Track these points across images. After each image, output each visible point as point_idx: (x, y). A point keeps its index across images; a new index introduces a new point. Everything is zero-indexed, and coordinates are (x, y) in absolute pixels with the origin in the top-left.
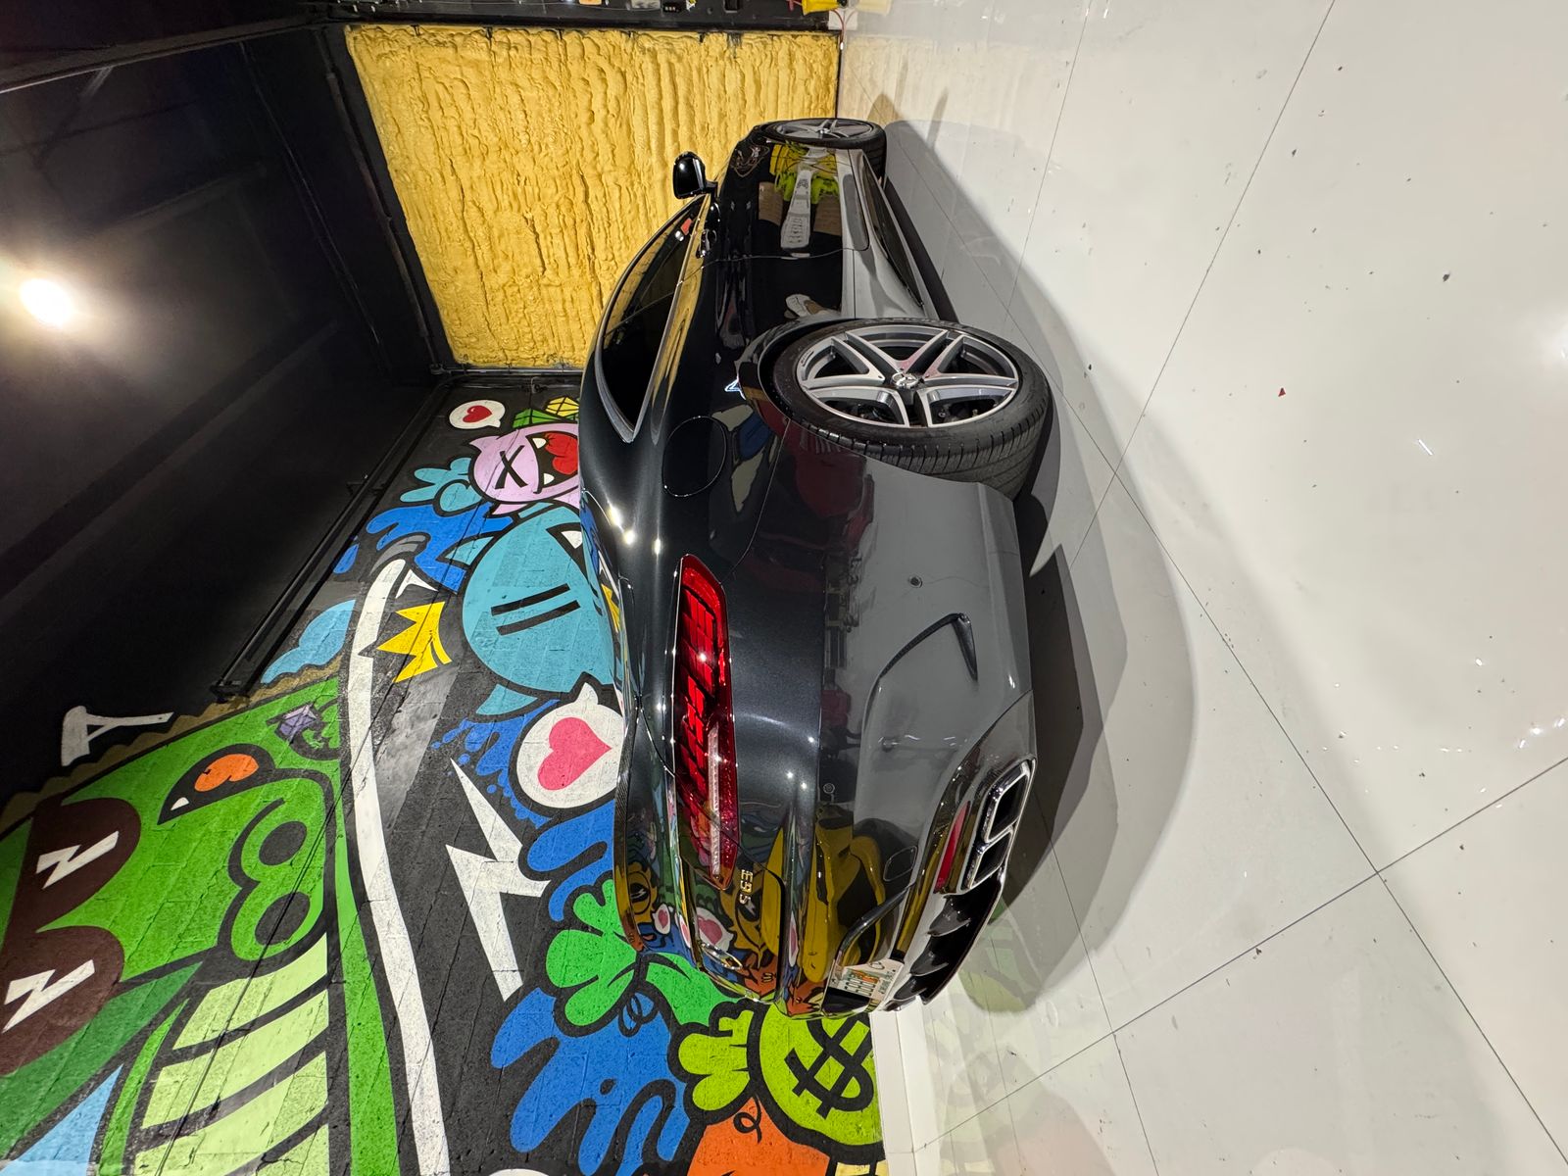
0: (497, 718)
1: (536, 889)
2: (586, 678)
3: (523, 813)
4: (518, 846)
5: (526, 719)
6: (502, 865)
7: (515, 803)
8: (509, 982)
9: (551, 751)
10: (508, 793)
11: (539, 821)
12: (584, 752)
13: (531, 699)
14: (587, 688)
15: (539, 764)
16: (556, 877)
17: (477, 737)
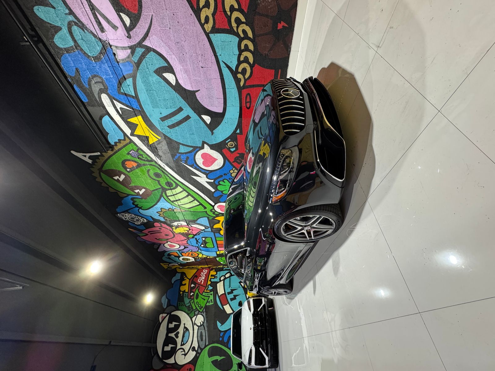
0: (186, 153)
1: (212, 181)
2: (204, 143)
3: (204, 171)
4: (205, 176)
5: (193, 153)
6: (203, 179)
7: (200, 169)
8: (213, 190)
9: (203, 160)
10: (198, 168)
11: (207, 172)
12: (211, 160)
13: (191, 149)
14: (205, 145)
15: (202, 163)
16: (215, 180)
17: (183, 157)
